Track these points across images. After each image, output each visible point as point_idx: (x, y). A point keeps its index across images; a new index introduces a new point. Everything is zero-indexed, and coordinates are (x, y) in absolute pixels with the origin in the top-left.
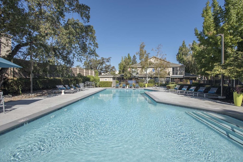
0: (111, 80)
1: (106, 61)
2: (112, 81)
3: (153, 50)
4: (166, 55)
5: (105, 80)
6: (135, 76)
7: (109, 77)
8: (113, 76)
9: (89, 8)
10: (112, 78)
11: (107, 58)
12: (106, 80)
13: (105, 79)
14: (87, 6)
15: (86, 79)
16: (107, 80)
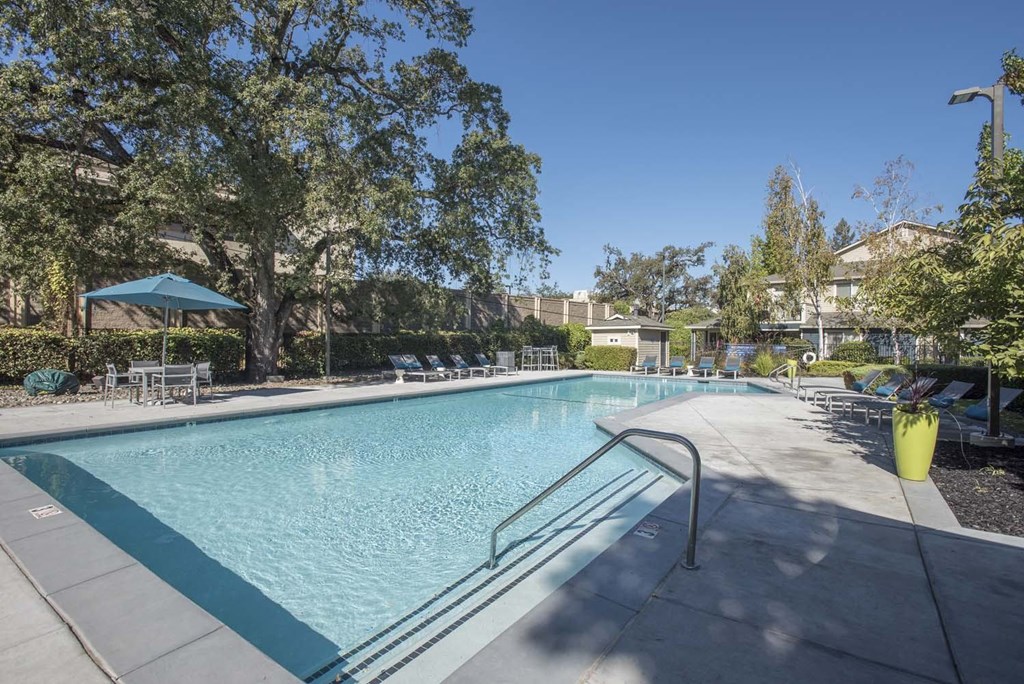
0: (632, 341)
1: (688, 263)
2: (637, 346)
3: (858, 194)
4: (940, 209)
5: (612, 340)
6: (785, 327)
7: (625, 331)
8: (639, 327)
9: (498, 90)
10: (637, 334)
11: (694, 247)
12: (614, 343)
13: (610, 336)
14: (488, 85)
15: (551, 335)
16: (619, 343)
